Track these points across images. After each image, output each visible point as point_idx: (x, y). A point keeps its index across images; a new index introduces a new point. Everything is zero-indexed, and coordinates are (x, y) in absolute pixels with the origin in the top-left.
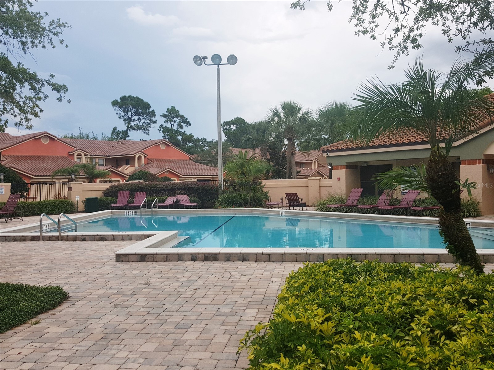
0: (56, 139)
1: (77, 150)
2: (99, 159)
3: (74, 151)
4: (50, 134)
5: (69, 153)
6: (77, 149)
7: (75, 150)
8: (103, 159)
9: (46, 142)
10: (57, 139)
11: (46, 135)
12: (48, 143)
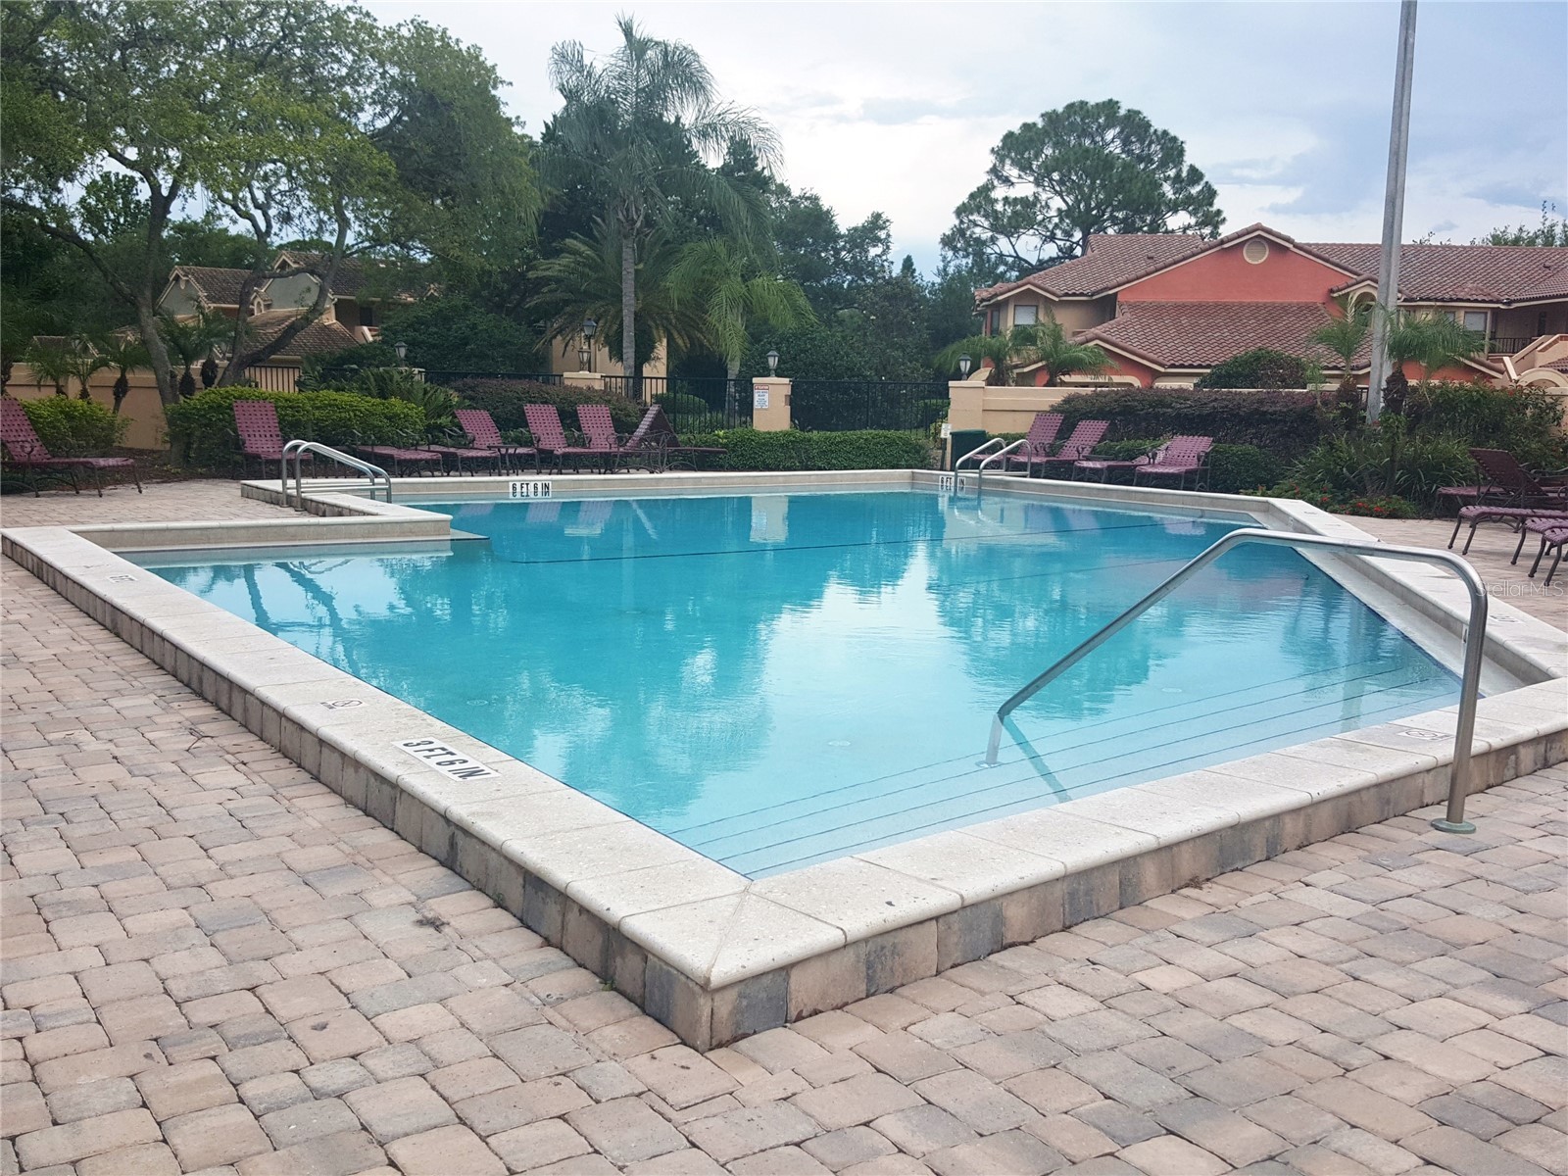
0: (1291, 246)
1: (1358, 283)
2: (1469, 311)
3: (1349, 287)
4: (1269, 232)
5: (1332, 291)
6: (1359, 278)
7: (1350, 282)
8: (1483, 311)
9: (1256, 258)
10: (1296, 246)
11: (1259, 236)
12: (1260, 261)
